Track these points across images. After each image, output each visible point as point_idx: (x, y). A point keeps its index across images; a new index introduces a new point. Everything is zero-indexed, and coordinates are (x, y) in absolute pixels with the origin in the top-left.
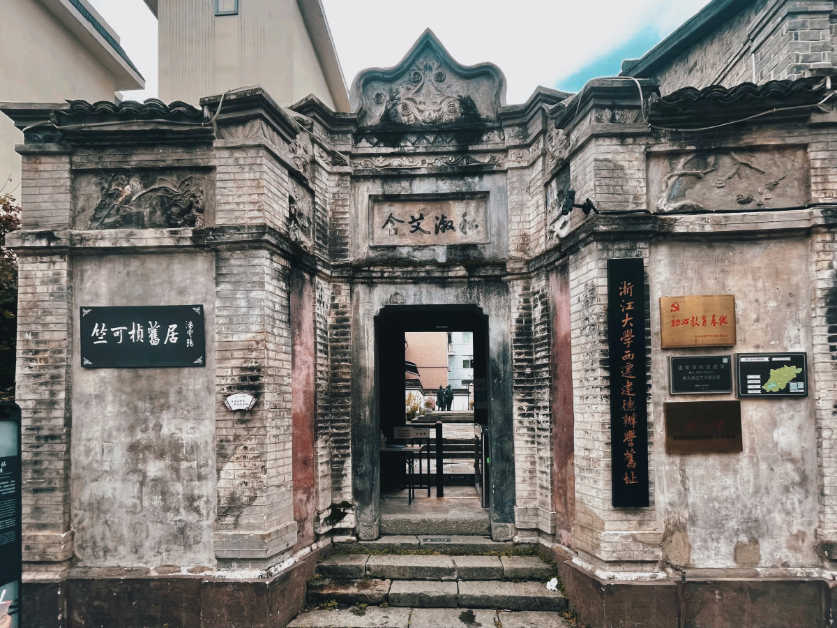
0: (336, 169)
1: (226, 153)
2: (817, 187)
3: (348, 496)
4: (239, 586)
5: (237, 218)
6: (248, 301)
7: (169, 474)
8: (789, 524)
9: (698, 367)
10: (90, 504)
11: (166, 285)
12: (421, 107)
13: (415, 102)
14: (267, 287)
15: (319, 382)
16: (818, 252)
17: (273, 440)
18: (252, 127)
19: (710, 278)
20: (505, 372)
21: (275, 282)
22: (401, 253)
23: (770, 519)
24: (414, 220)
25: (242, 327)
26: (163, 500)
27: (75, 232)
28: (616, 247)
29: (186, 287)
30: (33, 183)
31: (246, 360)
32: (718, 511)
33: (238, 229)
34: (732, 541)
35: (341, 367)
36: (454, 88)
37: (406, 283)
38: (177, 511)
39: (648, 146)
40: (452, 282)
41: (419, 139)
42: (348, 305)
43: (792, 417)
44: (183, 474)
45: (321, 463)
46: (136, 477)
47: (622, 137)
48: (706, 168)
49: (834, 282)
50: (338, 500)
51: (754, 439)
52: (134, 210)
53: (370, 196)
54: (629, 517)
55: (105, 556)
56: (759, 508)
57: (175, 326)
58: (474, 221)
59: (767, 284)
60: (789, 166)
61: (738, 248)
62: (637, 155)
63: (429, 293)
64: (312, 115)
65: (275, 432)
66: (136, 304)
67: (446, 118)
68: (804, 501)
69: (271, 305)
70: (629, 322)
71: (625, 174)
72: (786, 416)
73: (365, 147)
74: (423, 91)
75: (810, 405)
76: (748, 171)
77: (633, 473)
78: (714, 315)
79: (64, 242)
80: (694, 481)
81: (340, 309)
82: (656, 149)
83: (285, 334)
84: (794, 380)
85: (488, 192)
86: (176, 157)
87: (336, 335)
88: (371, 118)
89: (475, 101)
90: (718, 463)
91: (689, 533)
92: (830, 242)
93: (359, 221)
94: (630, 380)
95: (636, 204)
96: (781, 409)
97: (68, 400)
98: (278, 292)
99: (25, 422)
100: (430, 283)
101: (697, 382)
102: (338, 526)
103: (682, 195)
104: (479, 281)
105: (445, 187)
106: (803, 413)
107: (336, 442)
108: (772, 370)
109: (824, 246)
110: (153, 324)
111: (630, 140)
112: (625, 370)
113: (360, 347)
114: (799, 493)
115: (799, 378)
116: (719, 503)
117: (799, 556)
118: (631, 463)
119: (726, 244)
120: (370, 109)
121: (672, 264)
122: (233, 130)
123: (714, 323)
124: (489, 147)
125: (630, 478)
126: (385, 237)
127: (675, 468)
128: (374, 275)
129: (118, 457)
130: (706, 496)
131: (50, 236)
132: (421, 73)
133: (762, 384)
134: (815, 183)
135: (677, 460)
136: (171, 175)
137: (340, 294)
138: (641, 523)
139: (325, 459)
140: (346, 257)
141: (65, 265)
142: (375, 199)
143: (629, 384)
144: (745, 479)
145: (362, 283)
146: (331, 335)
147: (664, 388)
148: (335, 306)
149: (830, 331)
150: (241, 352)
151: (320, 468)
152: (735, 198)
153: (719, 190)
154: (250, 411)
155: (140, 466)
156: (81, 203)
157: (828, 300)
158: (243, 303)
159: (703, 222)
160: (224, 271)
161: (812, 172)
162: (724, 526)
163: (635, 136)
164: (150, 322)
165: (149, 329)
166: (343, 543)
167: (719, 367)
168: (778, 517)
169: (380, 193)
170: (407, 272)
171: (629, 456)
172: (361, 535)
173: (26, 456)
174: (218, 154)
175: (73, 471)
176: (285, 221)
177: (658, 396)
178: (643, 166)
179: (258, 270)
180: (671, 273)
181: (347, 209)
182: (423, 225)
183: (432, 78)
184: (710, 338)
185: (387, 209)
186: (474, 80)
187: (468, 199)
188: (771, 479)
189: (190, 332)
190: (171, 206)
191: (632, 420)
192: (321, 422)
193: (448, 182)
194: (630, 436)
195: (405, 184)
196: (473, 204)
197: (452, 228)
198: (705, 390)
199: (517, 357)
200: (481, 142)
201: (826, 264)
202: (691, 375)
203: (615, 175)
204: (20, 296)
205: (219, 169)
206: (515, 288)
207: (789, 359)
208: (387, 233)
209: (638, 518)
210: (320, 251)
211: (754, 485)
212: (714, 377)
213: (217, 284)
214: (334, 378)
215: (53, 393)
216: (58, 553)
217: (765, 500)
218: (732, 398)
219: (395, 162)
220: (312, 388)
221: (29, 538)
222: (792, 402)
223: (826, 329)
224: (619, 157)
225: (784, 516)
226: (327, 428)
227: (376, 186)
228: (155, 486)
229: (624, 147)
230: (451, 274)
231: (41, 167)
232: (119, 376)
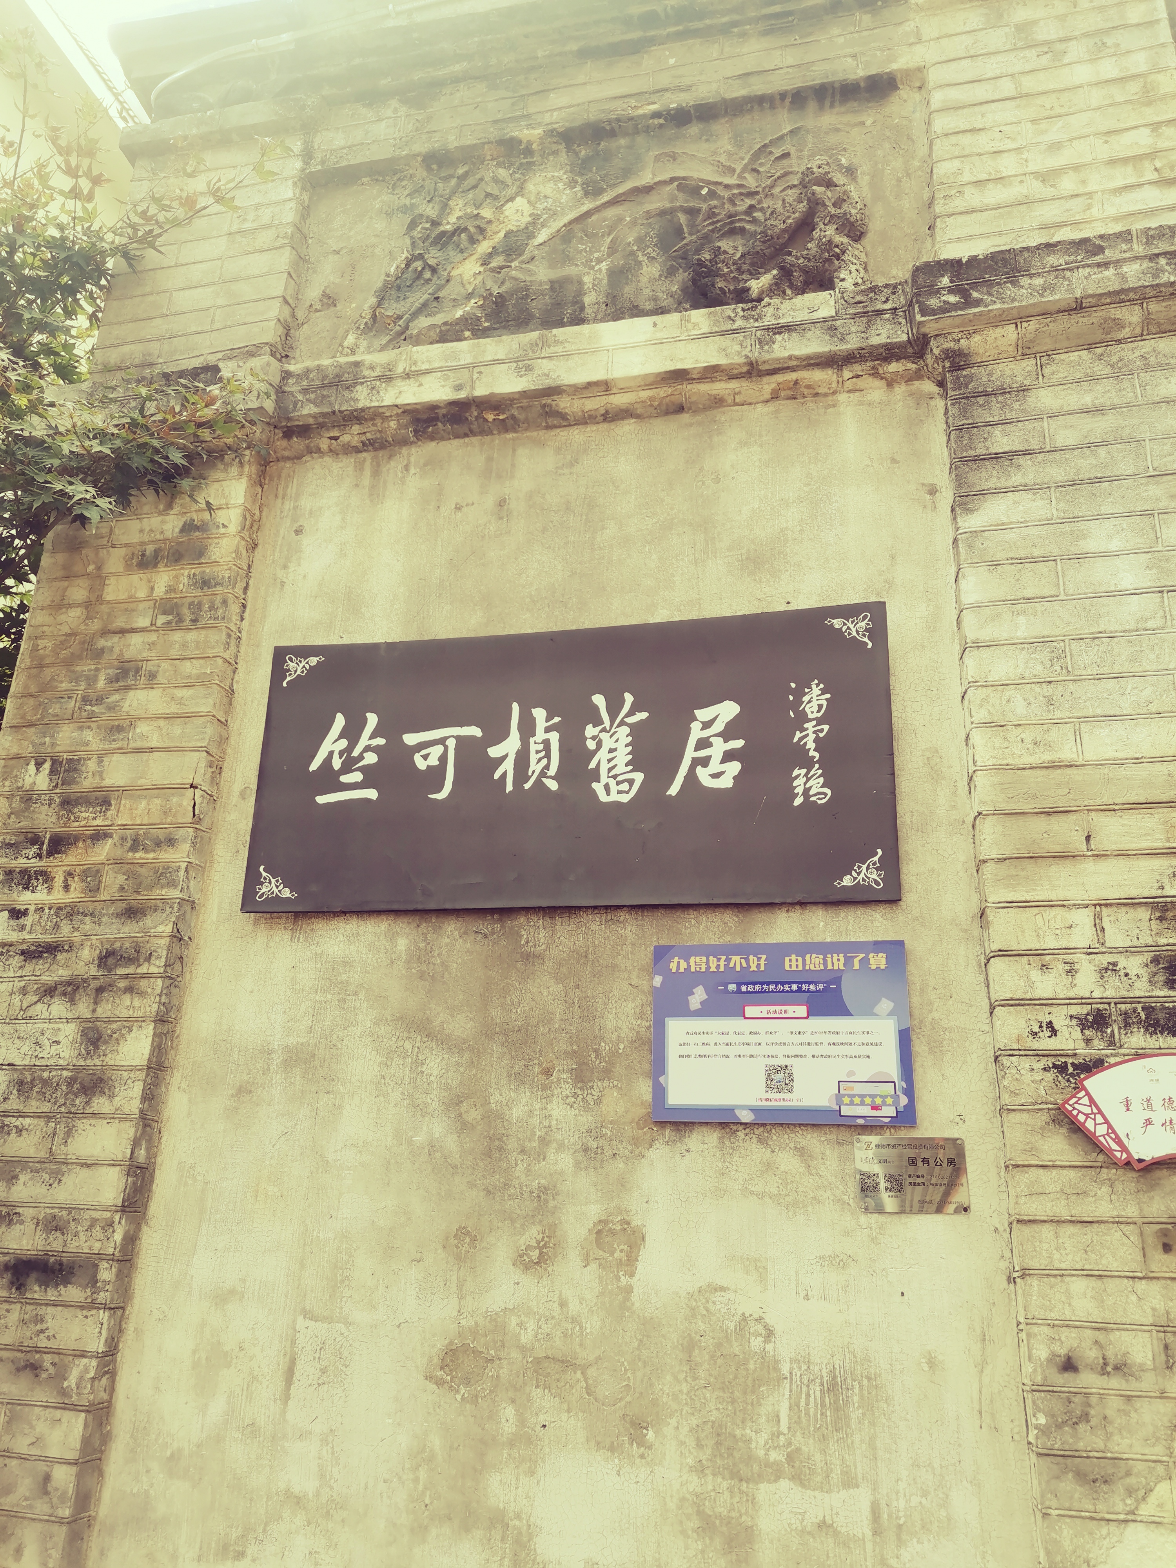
1: (967, 18)
6: (1160, 562)
11: (678, 539)
52: (543, 273)
57: (728, 710)
66: (525, 623)
86: (738, 65)
110: (614, 709)
150: (1149, 821)
156: (323, 280)
158: (1128, 575)
160: (1001, 441)
164: (599, 700)
165: (590, 731)
189: (809, 736)
205: (934, 76)
213: (966, 501)
215: (94, 1037)
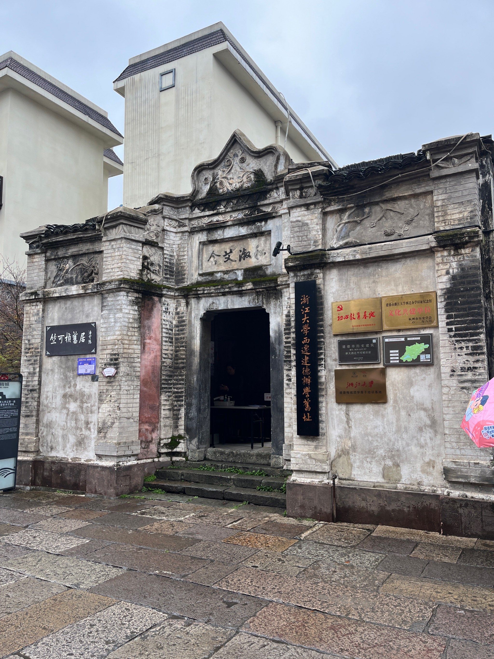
0: (179, 230)
1: (108, 243)
2: (439, 219)
3: (182, 432)
4: (104, 468)
5: (111, 276)
6: (115, 319)
7: (79, 410)
8: (423, 455)
9: (355, 346)
10: (47, 424)
11: (81, 313)
12: (231, 182)
13: (228, 179)
14: (124, 311)
15: (163, 360)
16: (438, 264)
17: (126, 392)
18: (119, 229)
19: (365, 287)
20: (280, 351)
21: (130, 307)
22: (216, 277)
23: (409, 450)
24: (226, 253)
25: (112, 333)
26: (76, 423)
27: (46, 290)
28: (302, 274)
29: (89, 313)
30: (31, 268)
31: (113, 350)
32: (371, 443)
33: (110, 282)
34: (381, 464)
35: (180, 350)
36: (251, 166)
37: (219, 296)
38: (81, 429)
39: (323, 208)
40: (245, 293)
41: (228, 203)
42: (185, 312)
43: (424, 379)
44: (84, 410)
45: (164, 410)
46: (65, 411)
47: (307, 206)
48: (363, 216)
49: (451, 284)
50: (176, 434)
51: (396, 394)
52: (70, 276)
53: (200, 242)
54: (309, 443)
55: (51, 451)
56: (400, 441)
57: (84, 333)
58: (263, 250)
59: (405, 288)
60: (422, 207)
61: (384, 265)
62: (316, 215)
63: (232, 302)
64: (162, 204)
65: (127, 388)
66: (68, 323)
67: (246, 185)
68: (434, 438)
69: (127, 320)
70: (306, 319)
71: (309, 228)
72: (419, 378)
73: (197, 212)
74: (233, 171)
75: (437, 370)
76: (392, 214)
77: (308, 414)
78: (365, 312)
79: (41, 296)
80: (355, 422)
81: (180, 315)
82: (328, 209)
83: (136, 334)
84: (423, 353)
85: (270, 231)
86: (87, 248)
87: (178, 331)
88: (201, 194)
89: (264, 172)
90: (371, 410)
91: (351, 456)
92: (447, 256)
93: (193, 259)
94: (307, 356)
95: (315, 246)
96: (416, 373)
97: (40, 371)
98: (132, 312)
99: (24, 383)
100: (233, 294)
101: (355, 356)
102: (175, 450)
103: (347, 235)
104: (263, 291)
105: (243, 231)
106: (432, 376)
107: (176, 397)
108: (407, 347)
109: (442, 260)
111: (312, 207)
112: (304, 350)
113: (192, 338)
114: (430, 433)
115: (426, 351)
116: (372, 437)
117: (430, 478)
118: (308, 407)
119: (376, 264)
120: (201, 188)
121: (340, 280)
122: (111, 231)
123: (365, 317)
124: (271, 201)
125: (307, 417)
126: (209, 267)
127: (342, 413)
128: (199, 292)
129: (58, 401)
130: (363, 432)
131: (35, 293)
132: (231, 159)
133: (400, 356)
134: (437, 217)
135: (344, 407)
136: (85, 257)
137: (180, 306)
138: (316, 447)
139: (167, 407)
140: (184, 282)
141: (41, 306)
142: (203, 244)
143: (307, 358)
144: (390, 422)
145: (194, 298)
146: (175, 331)
147: (335, 360)
148: (177, 313)
149: (447, 318)
150: (111, 346)
151: (163, 412)
152: (383, 233)
153: (372, 229)
154: (114, 377)
155: (67, 406)
156: (49, 275)
157: (446, 297)
158: (112, 320)
159: (354, 253)
160: (105, 304)
161: (435, 210)
162: (375, 453)
163: (315, 204)
164: (74, 332)
165: (73, 336)
166: (178, 461)
167: (370, 345)
168: (414, 449)
169: (206, 240)
170: (218, 289)
171: (306, 403)
172: (189, 458)
173: (23, 399)
174: (104, 244)
175: (41, 408)
176: (138, 272)
177: (332, 366)
178: (321, 221)
179: (120, 302)
180: (339, 286)
181: (185, 253)
182: (232, 257)
183: (238, 161)
184: (362, 327)
185: (211, 248)
186: (264, 157)
187: (259, 236)
188: (409, 422)
189: (90, 336)
190: (85, 273)
191: (308, 381)
192: (164, 384)
193: (245, 228)
194: (307, 390)
195: (220, 232)
196: (263, 239)
197: (249, 256)
198: (361, 361)
199: (286, 340)
200: (266, 199)
201: (444, 272)
202: (351, 352)
203: (303, 229)
204: (24, 322)
205: (105, 252)
206: (285, 294)
207: (419, 338)
208: (210, 264)
209: (314, 444)
210: (167, 281)
211: (397, 425)
212: (367, 352)
213: (102, 311)
214: (176, 358)
215: (34, 369)
216: (32, 447)
217: (405, 436)
218: (381, 366)
219: (215, 219)
220: (159, 364)
221: (22, 439)
222: (423, 368)
223: (445, 316)
224: (305, 218)
225: (418, 448)
226: (171, 388)
227: (203, 236)
228: (73, 416)
229: (309, 211)
230: (243, 288)
231: (35, 260)
232: (60, 360)
